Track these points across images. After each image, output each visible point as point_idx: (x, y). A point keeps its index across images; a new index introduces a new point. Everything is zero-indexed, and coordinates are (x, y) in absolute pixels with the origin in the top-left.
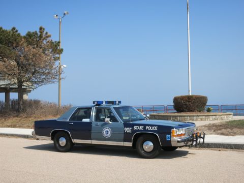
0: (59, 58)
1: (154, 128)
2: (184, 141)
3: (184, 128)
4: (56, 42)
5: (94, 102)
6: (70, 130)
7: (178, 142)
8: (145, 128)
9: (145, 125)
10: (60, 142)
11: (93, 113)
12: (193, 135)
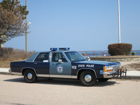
0: (26, 18)
1: (92, 66)
2: (112, 74)
3: (112, 66)
4: (23, 6)
5: (51, 49)
6: (35, 68)
7: (108, 75)
8: (85, 66)
9: (86, 64)
10: (28, 76)
11: (51, 57)
12: (118, 70)
